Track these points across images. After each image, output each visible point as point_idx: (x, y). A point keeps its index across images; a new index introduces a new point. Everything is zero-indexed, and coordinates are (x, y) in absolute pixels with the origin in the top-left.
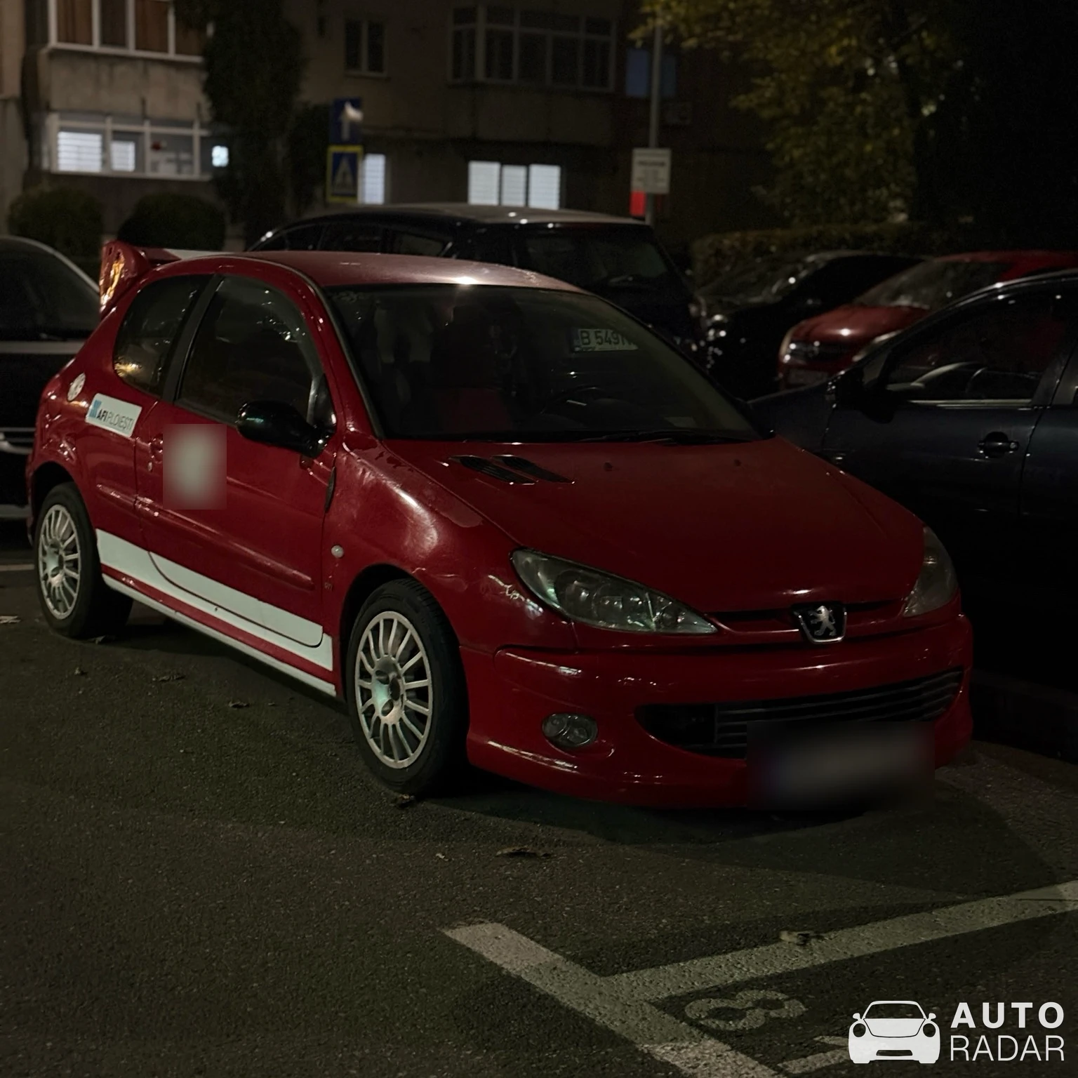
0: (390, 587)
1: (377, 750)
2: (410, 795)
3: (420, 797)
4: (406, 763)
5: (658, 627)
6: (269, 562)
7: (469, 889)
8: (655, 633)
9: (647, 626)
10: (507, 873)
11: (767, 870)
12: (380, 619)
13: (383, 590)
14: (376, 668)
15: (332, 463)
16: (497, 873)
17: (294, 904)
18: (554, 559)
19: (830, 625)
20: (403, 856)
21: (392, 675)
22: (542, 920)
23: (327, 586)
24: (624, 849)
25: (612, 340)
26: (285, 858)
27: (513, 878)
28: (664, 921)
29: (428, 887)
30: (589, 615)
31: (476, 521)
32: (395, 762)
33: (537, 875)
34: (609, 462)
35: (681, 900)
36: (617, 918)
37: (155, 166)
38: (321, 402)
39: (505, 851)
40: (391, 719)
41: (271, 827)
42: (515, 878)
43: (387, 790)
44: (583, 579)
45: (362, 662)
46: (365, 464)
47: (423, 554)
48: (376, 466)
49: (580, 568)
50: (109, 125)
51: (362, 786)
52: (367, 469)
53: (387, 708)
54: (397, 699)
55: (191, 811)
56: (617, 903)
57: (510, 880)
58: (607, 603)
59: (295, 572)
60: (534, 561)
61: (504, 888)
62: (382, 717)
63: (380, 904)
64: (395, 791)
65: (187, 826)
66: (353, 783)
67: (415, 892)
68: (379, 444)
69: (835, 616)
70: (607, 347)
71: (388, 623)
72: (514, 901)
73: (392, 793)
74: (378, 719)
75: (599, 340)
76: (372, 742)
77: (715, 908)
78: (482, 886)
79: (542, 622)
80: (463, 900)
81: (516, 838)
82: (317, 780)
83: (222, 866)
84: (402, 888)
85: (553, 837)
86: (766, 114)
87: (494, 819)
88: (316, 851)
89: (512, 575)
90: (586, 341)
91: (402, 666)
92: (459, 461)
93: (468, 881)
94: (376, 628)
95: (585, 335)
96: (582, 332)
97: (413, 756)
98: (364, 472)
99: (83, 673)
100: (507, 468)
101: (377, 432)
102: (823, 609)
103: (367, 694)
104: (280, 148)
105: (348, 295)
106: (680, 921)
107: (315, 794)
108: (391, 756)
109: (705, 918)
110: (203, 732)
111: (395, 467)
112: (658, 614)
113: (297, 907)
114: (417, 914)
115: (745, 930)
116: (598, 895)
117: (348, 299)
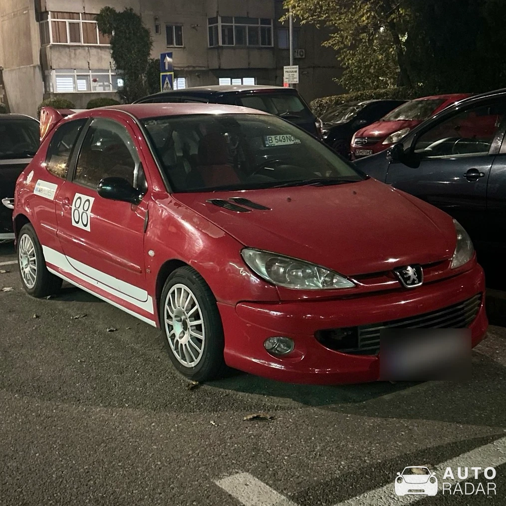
0: (180, 271)
1: (178, 358)
2: (196, 381)
3: (201, 383)
4: (193, 364)
5: (323, 286)
6: (119, 259)
7: (229, 446)
8: (323, 289)
9: (317, 286)
10: (250, 433)
11: (395, 419)
12: (175, 287)
13: (176, 272)
14: (175, 314)
15: (147, 207)
16: (244, 433)
17: (129, 466)
18: (264, 252)
19: (415, 277)
20: (192, 424)
21: (183, 318)
22: (272, 468)
23: (148, 271)
24: (313, 410)
25: (283, 140)
26: (126, 431)
27: (254, 436)
28: (342, 463)
29: (206, 447)
30: (285, 281)
31: (222, 234)
32: (188, 364)
33: (267, 432)
34: (289, 197)
35: (351, 446)
36: (315, 463)
37: (95, 88)
38: (140, 176)
39: (249, 418)
40: (184, 341)
41: (121, 409)
42: (255, 436)
43: (184, 378)
44: (281, 262)
45: (167, 310)
46: (163, 207)
47: (195, 253)
48: (169, 207)
49: (279, 256)
50: (76, 73)
51: (171, 377)
52: (164, 209)
53: (182, 335)
54: (186, 330)
55: (78, 401)
56: (314, 451)
57: (252, 438)
58: (294, 273)
59: (132, 264)
60: (254, 254)
61: (249, 444)
62: (179, 340)
63: (178, 462)
64: (188, 379)
65: (75, 412)
66: (167, 375)
67: (198, 451)
68: (169, 196)
69: (418, 272)
70: (280, 143)
71: (179, 290)
72: (255, 454)
73: (187, 379)
74: (177, 341)
75: (277, 141)
76: (175, 352)
77: (371, 451)
78: (236, 444)
79: (260, 286)
80: (226, 456)
81: (254, 406)
82: (148, 374)
83: (91, 439)
84: (191, 449)
85: (274, 404)
86: (336, 48)
87: (241, 394)
88: (144, 424)
89: (243, 262)
90: (271, 141)
91: (187, 313)
92: (211, 202)
93: (228, 441)
94: (173, 293)
95: (270, 139)
96: (269, 137)
97: (197, 361)
98: (162, 211)
99: (37, 317)
100: (236, 204)
101: (168, 190)
102: (409, 268)
103: (171, 327)
104: (144, 78)
105: (152, 122)
106: (352, 462)
107: (146, 384)
108: (185, 360)
109: (366, 458)
110: (92, 348)
111: (178, 208)
112: (322, 278)
113: (130, 469)
114: (200, 469)
115: (391, 466)
116: (302, 446)
117: (153, 124)
